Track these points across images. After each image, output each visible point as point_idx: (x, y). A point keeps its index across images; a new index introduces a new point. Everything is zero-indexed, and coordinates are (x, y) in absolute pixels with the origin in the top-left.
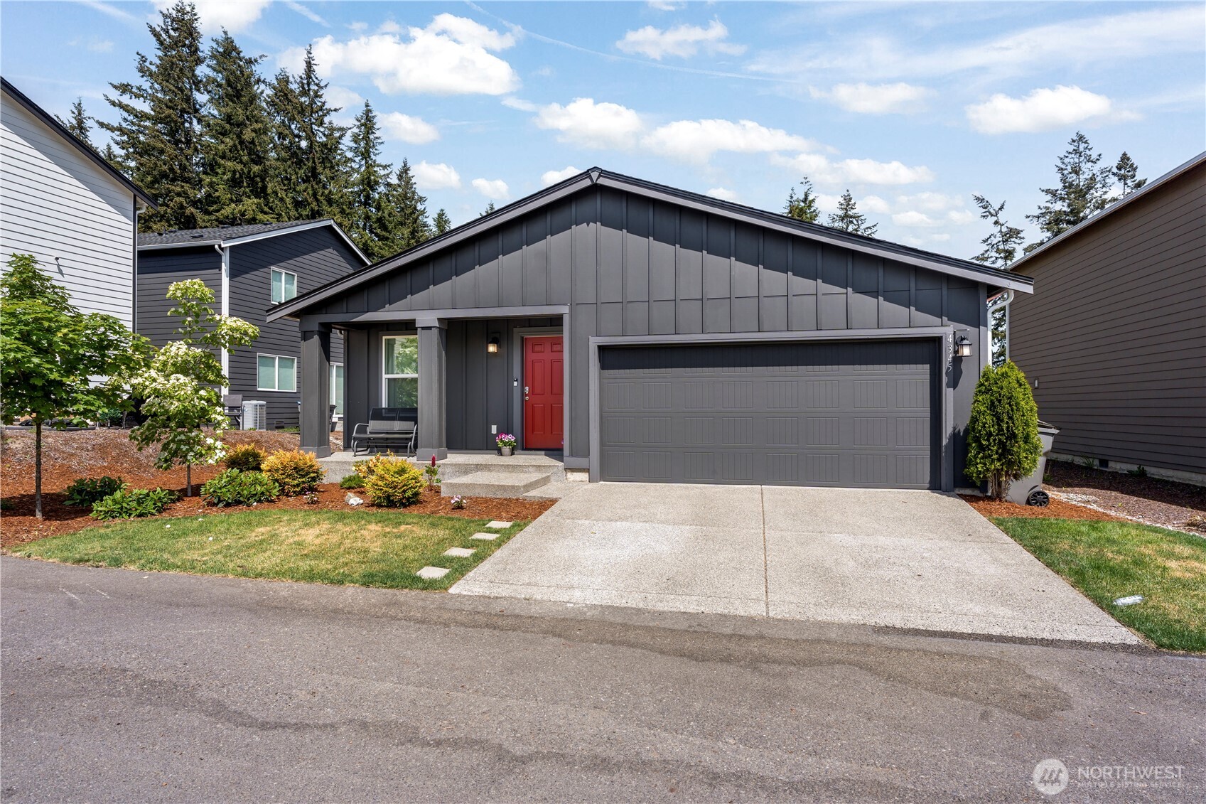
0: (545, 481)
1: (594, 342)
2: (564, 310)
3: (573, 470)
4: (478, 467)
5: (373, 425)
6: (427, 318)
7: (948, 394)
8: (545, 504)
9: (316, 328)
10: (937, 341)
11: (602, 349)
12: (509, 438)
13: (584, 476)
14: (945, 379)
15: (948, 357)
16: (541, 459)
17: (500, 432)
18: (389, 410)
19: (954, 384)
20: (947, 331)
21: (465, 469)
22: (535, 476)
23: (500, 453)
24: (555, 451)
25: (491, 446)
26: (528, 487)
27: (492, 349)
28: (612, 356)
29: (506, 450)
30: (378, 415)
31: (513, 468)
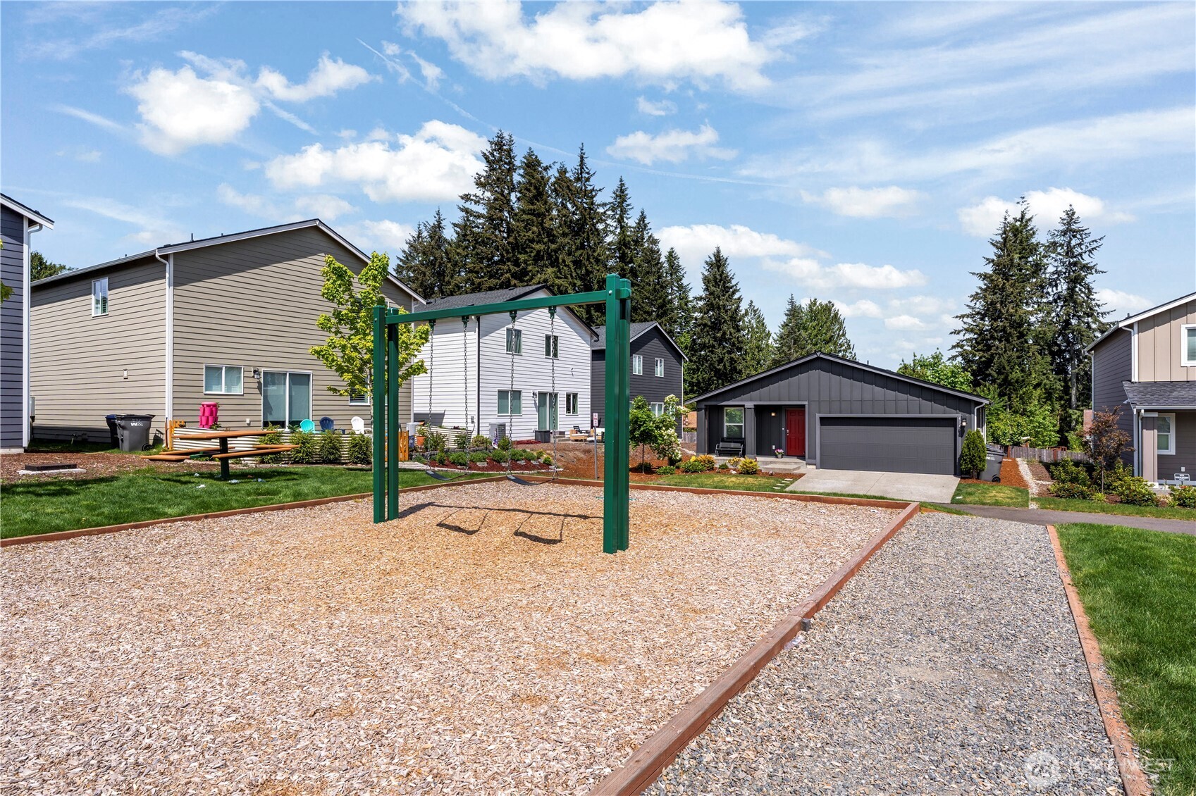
0: (799, 468)
1: (818, 416)
2: (806, 403)
3: (809, 464)
4: (771, 462)
5: (721, 444)
6: (749, 404)
7: (959, 439)
8: (801, 475)
9: (703, 407)
10: (955, 419)
11: (821, 419)
12: (781, 451)
13: (814, 467)
14: (958, 434)
15: (959, 426)
16: (795, 460)
17: (776, 448)
18: (727, 438)
19: (962, 435)
20: (959, 416)
21: (766, 463)
22: (795, 466)
23: (777, 457)
24: (802, 457)
25: (773, 454)
26: (794, 469)
27: (773, 414)
28: (825, 421)
29: (780, 456)
30: (723, 440)
31: (786, 463)
